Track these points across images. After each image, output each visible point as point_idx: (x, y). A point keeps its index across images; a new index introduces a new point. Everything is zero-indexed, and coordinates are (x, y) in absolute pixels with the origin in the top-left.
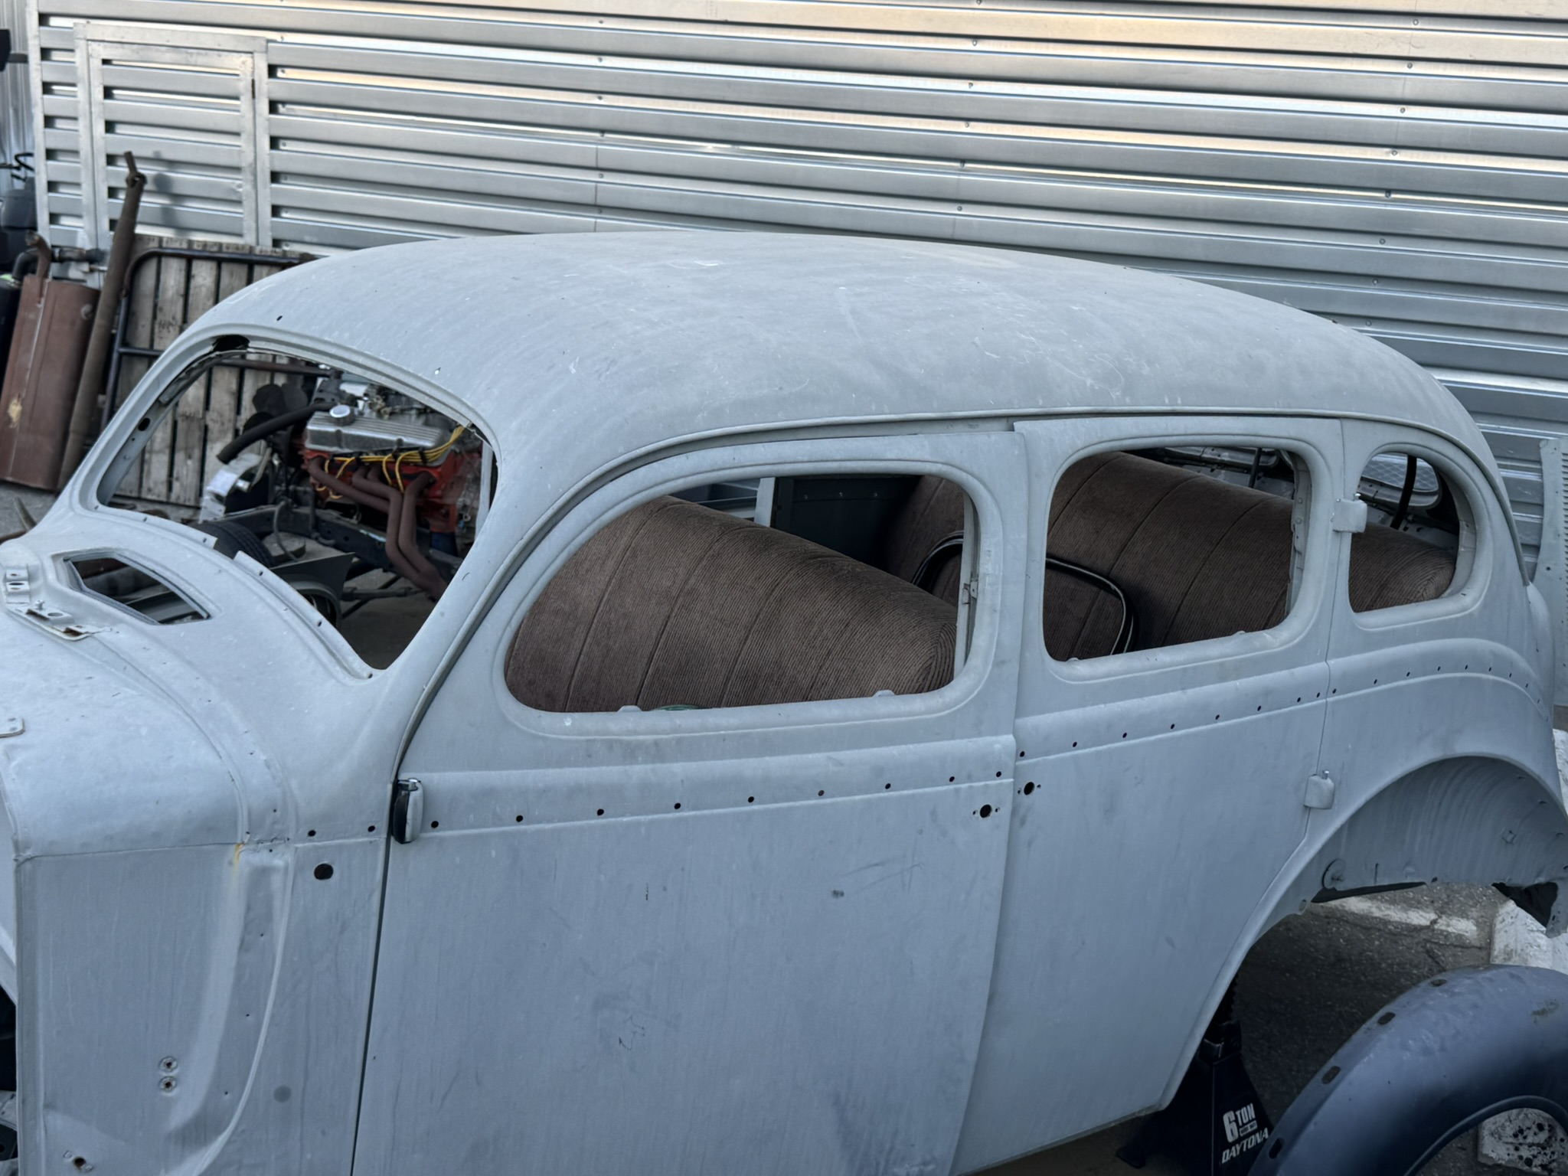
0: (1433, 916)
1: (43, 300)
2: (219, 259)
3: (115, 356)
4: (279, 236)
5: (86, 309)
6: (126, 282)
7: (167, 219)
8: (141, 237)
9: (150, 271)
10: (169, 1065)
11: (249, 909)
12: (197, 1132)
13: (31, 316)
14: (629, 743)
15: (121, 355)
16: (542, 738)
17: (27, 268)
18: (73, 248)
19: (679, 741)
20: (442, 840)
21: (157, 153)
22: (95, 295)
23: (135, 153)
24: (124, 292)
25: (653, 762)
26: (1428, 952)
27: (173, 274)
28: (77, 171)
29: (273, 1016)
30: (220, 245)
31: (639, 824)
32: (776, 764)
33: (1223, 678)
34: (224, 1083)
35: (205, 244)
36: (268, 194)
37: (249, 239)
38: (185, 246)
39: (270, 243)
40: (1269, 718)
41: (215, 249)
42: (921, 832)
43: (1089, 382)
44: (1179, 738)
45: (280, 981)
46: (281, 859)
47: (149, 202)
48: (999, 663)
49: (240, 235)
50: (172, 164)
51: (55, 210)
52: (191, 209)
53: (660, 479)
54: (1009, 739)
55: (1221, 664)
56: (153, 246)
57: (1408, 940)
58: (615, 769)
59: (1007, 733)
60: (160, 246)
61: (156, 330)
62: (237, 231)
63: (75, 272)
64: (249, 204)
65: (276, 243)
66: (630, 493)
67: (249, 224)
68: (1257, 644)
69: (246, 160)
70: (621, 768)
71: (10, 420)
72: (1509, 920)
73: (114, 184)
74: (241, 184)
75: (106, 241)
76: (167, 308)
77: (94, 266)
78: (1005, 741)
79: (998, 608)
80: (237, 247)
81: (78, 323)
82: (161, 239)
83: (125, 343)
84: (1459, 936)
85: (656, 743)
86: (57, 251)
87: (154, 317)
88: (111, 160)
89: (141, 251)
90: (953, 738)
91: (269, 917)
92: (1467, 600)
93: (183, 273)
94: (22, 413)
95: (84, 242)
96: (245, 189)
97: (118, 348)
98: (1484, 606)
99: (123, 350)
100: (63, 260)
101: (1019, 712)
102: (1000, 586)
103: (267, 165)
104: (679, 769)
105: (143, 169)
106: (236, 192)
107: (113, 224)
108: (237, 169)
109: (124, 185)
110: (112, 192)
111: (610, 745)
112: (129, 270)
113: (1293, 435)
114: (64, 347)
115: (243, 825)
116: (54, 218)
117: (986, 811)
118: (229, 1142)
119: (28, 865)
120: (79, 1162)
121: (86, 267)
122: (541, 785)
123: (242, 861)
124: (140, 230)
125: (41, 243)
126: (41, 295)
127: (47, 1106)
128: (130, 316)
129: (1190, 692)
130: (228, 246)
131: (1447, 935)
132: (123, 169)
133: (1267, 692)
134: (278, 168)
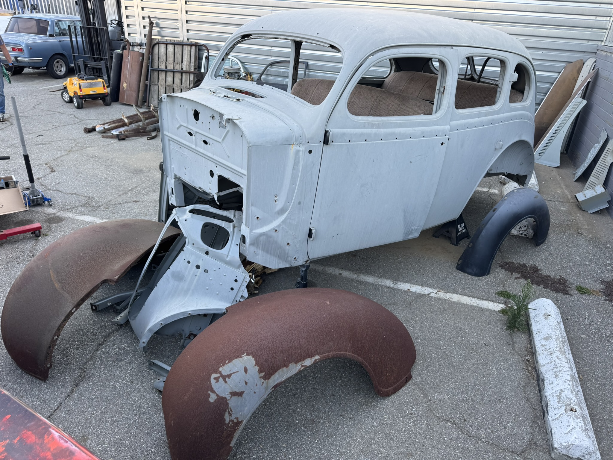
0: (488, 189)
1: (129, 56)
2: (174, 44)
3: (150, 70)
4: (189, 38)
5: (141, 58)
6: (151, 51)
7: (159, 35)
8: (154, 39)
9: (156, 48)
10: (276, 196)
11: (295, 160)
12: (281, 212)
13: (127, 60)
14: (373, 123)
15: (151, 70)
16: (356, 121)
17: (124, 48)
18: (135, 43)
19: (383, 123)
20: (334, 145)
21: (155, 16)
22: (143, 55)
23: (150, 16)
24: (150, 54)
25: (377, 129)
26: (489, 196)
27: (163, 48)
28: (135, 22)
29: (299, 185)
30: (174, 40)
31: (374, 143)
32: (402, 130)
33: (486, 116)
34: (288, 200)
35: (170, 40)
36: (186, 26)
37: (181, 39)
38: (165, 41)
39: (187, 40)
40: (493, 126)
41: (173, 41)
42: (429, 148)
43: (467, 39)
44: (477, 129)
45: (301, 177)
46: (301, 148)
47: (155, 30)
48: (449, 107)
49: (179, 38)
50: (159, 19)
51: (130, 32)
52: (164, 32)
53: (383, 56)
54: (449, 126)
55: (486, 112)
56: (157, 41)
57: (484, 194)
58: (369, 130)
59: (448, 125)
60: (159, 41)
61: (159, 63)
62: (178, 36)
63: (136, 49)
64: (181, 29)
65: (188, 39)
66: (376, 59)
67: (181, 34)
68: (492, 108)
69: (179, 18)
70: (371, 130)
71: (124, 88)
72: (507, 188)
73: (145, 25)
74: (178, 24)
75: (144, 40)
76: (161, 58)
77: (141, 47)
78: (447, 127)
79: (450, 93)
80: (179, 41)
81: (139, 62)
82: (159, 39)
83: (152, 67)
84: (495, 193)
85: (378, 124)
86: (131, 43)
87: (159, 60)
88: (144, 18)
89: (154, 43)
90: (437, 126)
91: (299, 162)
92: (528, 102)
93: (165, 48)
94: (127, 86)
95: (138, 41)
96: (180, 25)
97: (150, 68)
98: (530, 104)
99: (151, 69)
100: (133, 46)
101: (451, 121)
102: (450, 88)
103: (185, 18)
104: (383, 130)
105: (153, 20)
106: (177, 26)
107: (145, 36)
108: (178, 20)
109: (148, 25)
110: (144, 27)
111: (369, 124)
112: (151, 47)
113: (504, 56)
114: (136, 68)
115: (294, 140)
116: (129, 34)
117: (442, 144)
118: (288, 214)
119: (250, 148)
120: (258, 218)
121: (139, 47)
122: (355, 133)
123: (293, 149)
124: (153, 37)
125: (127, 41)
126: (129, 55)
127: (251, 205)
128: (152, 59)
129: (480, 118)
130: (176, 40)
131: (492, 193)
132: (147, 21)
133: (493, 120)
134: (188, 19)
